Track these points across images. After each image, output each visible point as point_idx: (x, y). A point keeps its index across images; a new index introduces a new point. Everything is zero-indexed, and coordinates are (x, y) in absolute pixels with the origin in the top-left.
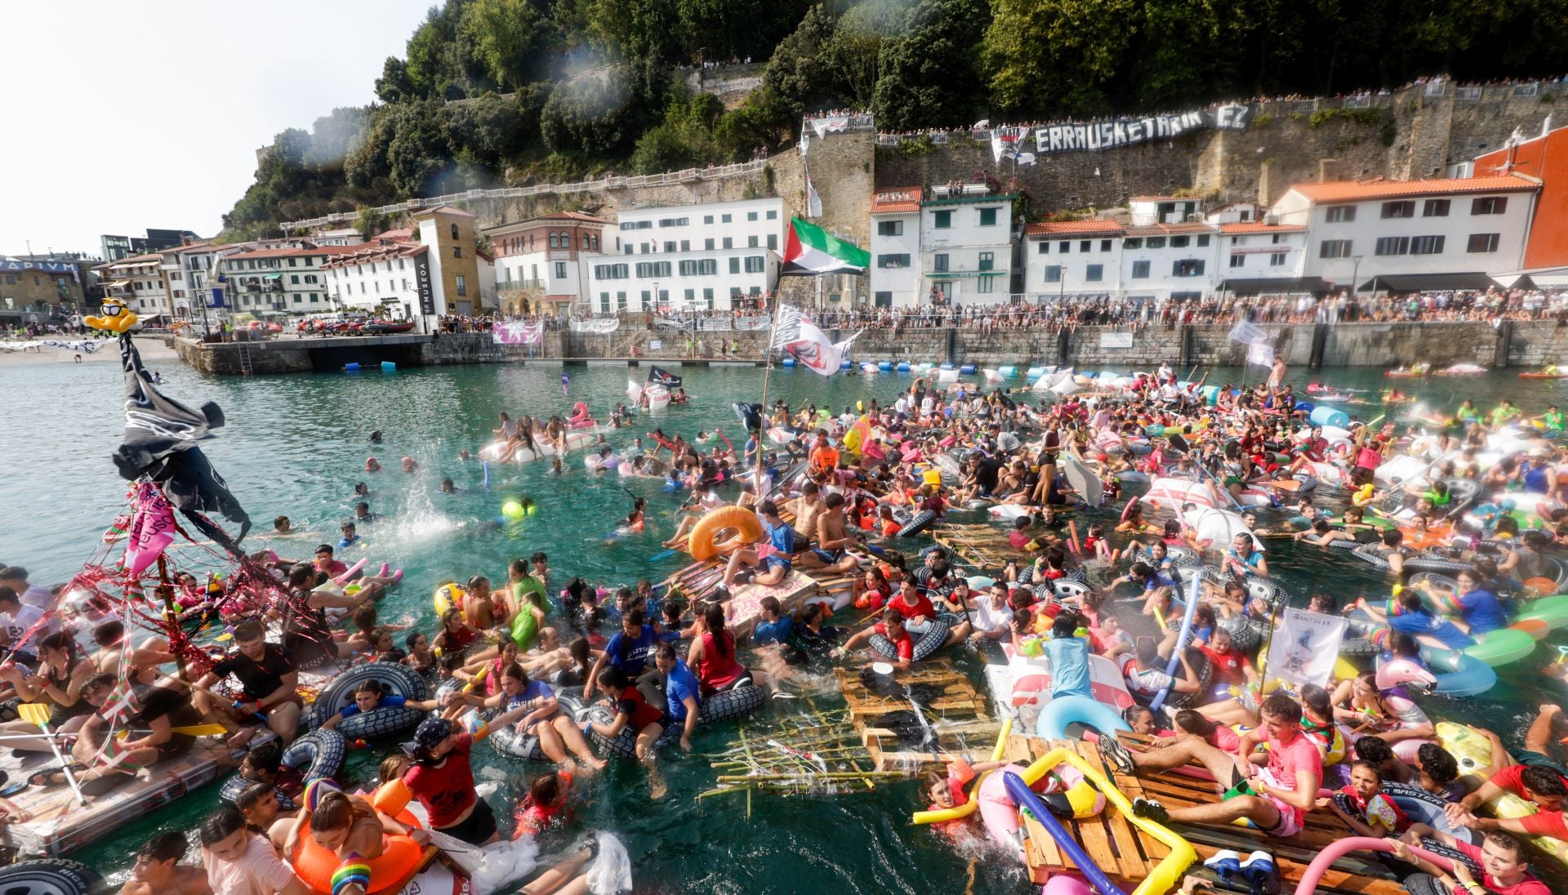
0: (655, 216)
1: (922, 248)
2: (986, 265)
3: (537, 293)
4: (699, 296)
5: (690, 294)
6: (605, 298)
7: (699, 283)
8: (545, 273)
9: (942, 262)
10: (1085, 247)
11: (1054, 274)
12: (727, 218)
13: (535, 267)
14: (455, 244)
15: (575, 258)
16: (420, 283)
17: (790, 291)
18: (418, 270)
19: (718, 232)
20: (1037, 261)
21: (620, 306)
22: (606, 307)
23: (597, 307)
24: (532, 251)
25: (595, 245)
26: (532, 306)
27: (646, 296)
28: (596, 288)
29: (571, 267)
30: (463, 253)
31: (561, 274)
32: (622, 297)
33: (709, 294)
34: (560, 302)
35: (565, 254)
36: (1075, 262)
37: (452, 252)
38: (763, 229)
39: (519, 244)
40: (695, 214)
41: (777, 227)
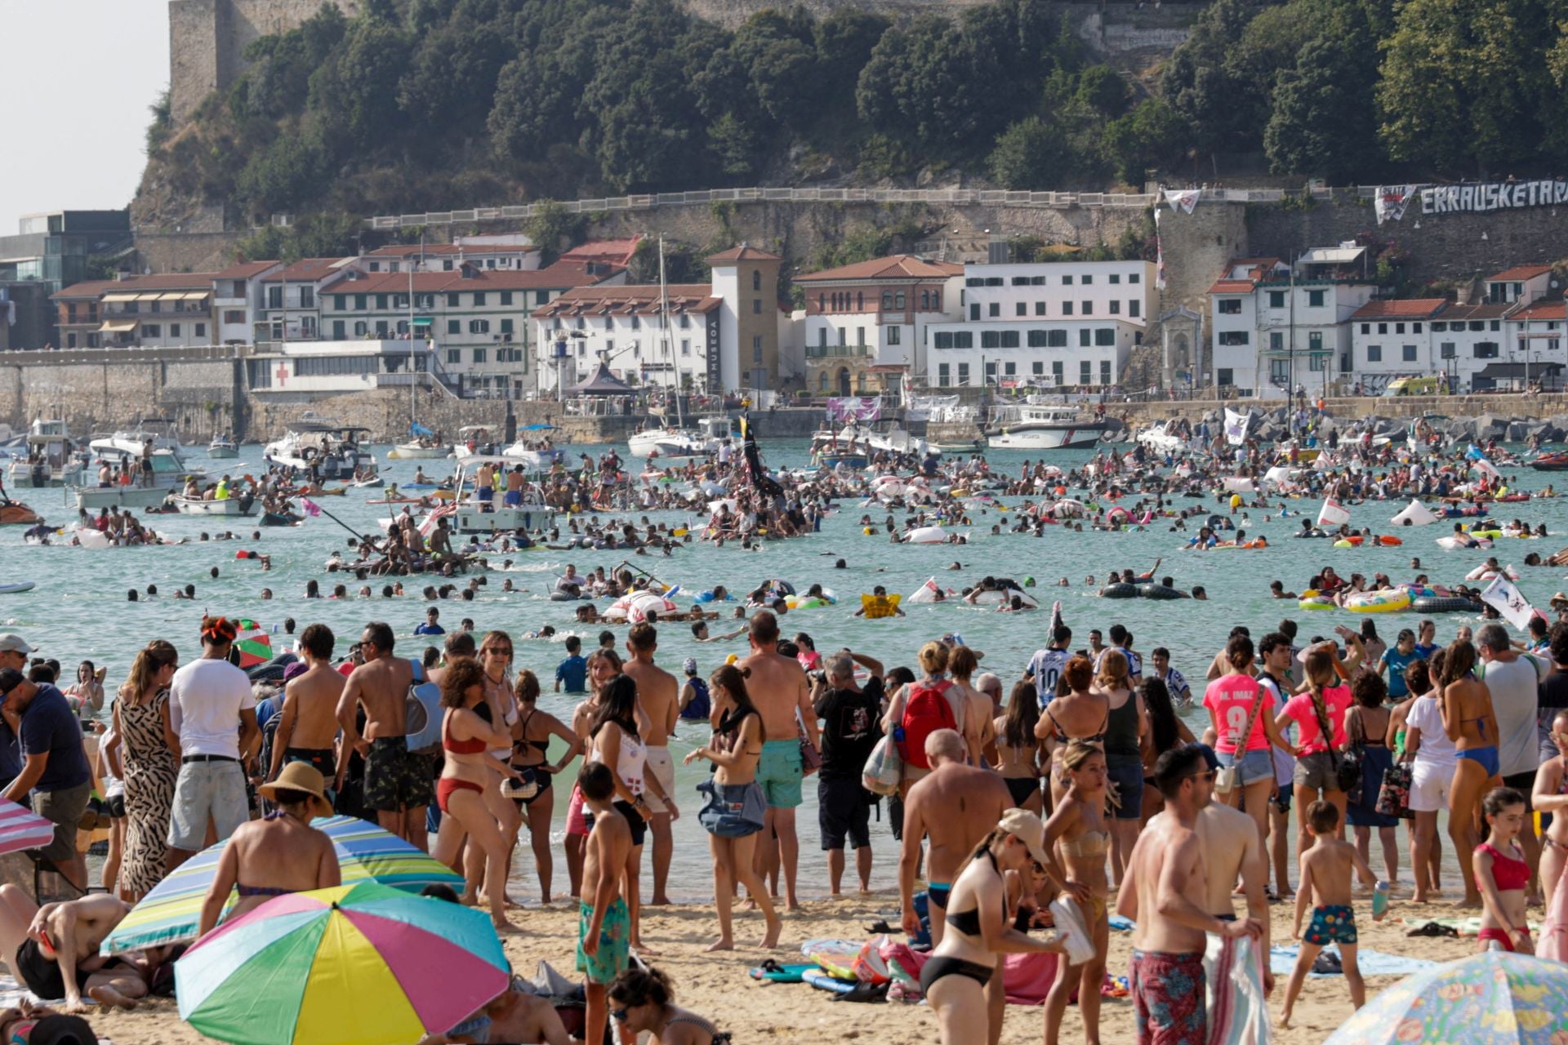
0: (1008, 272)
1: (1259, 327)
2: (1316, 343)
3: (862, 362)
4: (1048, 371)
5: (1038, 367)
6: (944, 369)
7: (1047, 355)
8: (873, 338)
9: (1276, 340)
10: (1400, 329)
11: (1375, 353)
12: (1087, 280)
13: (861, 331)
14: (756, 296)
15: (910, 321)
16: (709, 346)
17: (1139, 366)
18: (709, 329)
19: (1077, 294)
20: (1361, 344)
21: (961, 380)
22: (944, 380)
23: (934, 381)
24: (860, 310)
25: (933, 301)
26: (853, 378)
27: (991, 368)
28: (936, 357)
29: (905, 332)
30: (763, 307)
31: (894, 340)
32: (964, 369)
33: (1058, 367)
34: (890, 374)
35: (900, 317)
36: (1392, 343)
37: (752, 306)
38: (1125, 293)
39: (843, 301)
40: (1053, 273)
41: (1139, 292)
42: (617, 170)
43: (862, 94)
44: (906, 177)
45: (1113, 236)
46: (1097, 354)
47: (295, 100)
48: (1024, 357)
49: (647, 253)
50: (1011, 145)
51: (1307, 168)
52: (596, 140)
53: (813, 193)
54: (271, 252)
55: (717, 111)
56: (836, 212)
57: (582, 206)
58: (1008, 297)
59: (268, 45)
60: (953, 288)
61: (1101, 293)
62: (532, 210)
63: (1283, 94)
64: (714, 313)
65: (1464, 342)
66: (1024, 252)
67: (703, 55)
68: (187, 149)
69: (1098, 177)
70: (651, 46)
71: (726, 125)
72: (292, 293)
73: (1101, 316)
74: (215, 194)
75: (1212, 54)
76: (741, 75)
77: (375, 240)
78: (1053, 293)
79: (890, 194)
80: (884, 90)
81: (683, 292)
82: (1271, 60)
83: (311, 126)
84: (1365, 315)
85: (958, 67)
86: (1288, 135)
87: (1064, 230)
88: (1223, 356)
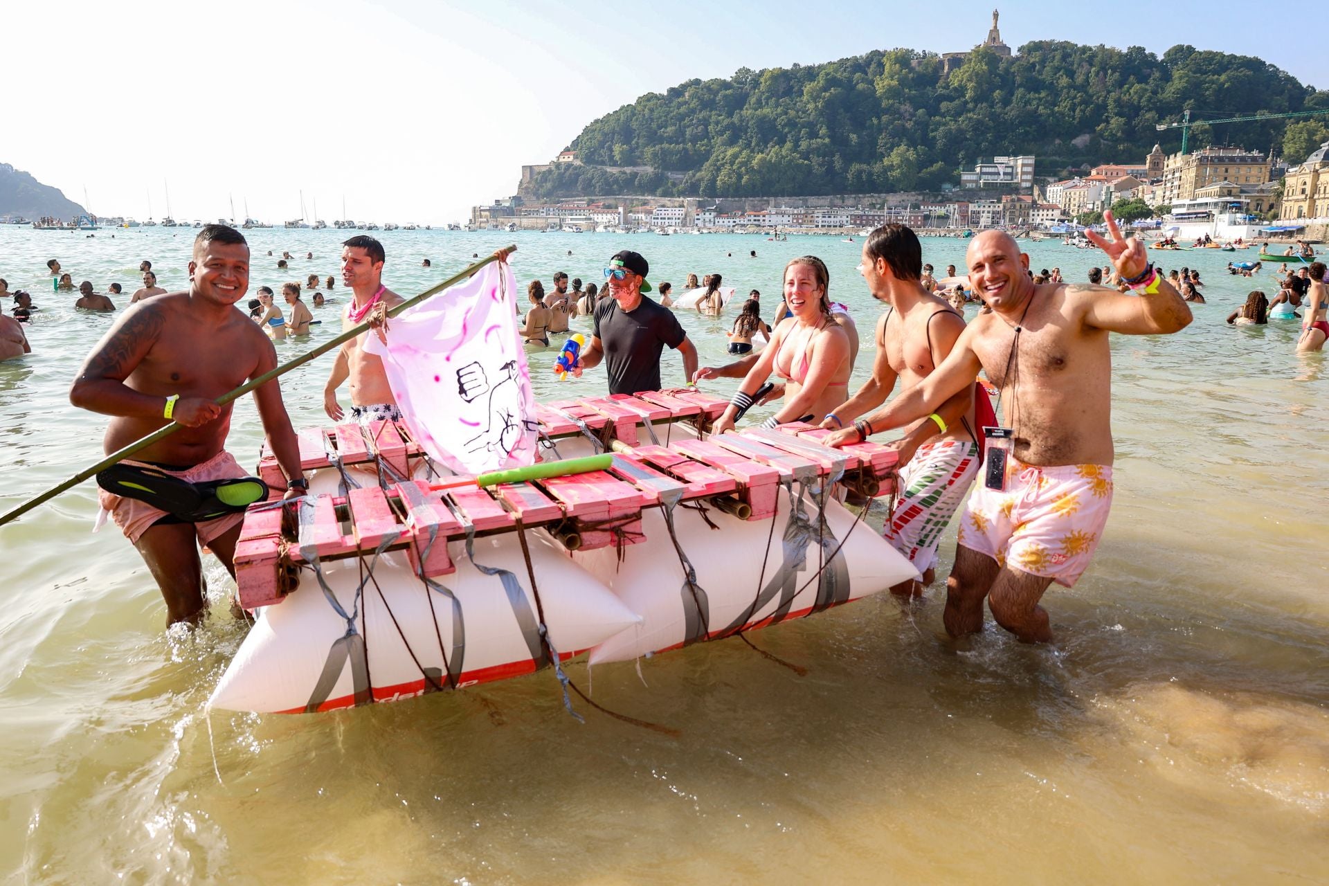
0: (663, 209)
1: (702, 218)
7: (670, 221)
13: (641, 217)
16: (618, 219)
18: (618, 216)
19: (674, 212)
20: (716, 221)
24: (641, 214)
25: (652, 213)
28: (653, 221)
35: (647, 215)
36: (721, 221)
37: (625, 213)
38: (681, 212)
39: (638, 212)
40: (670, 209)
41: (683, 212)
42: (599, 192)
43: (636, 183)
44: (643, 195)
45: (677, 204)
46: (677, 221)
47: (546, 181)
48: (667, 221)
49: (604, 205)
50: (660, 191)
51: (706, 196)
52: (595, 188)
53: (629, 197)
54: (546, 203)
55: (613, 185)
56: (632, 200)
57: (593, 198)
58: (663, 212)
59: (539, 173)
60: (654, 211)
61: (677, 212)
62: (586, 198)
63: (703, 185)
64: (619, 213)
65: (732, 220)
66: (663, 206)
67: (611, 176)
68: (526, 188)
69: (672, 195)
70: (603, 175)
71: (615, 187)
72: (551, 209)
73: (677, 216)
74: (534, 194)
75: (691, 179)
76: (617, 180)
77: (562, 202)
78: (670, 212)
79: (640, 197)
80: (640, 183)
81: (614, 210)
82: (699, 180)
83: (549, 185)
84: (718, 216)
85: (651, 179)
86: (703, 191)
87: (669, 204)
88: (696, 222)
